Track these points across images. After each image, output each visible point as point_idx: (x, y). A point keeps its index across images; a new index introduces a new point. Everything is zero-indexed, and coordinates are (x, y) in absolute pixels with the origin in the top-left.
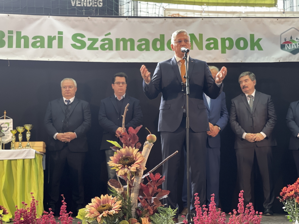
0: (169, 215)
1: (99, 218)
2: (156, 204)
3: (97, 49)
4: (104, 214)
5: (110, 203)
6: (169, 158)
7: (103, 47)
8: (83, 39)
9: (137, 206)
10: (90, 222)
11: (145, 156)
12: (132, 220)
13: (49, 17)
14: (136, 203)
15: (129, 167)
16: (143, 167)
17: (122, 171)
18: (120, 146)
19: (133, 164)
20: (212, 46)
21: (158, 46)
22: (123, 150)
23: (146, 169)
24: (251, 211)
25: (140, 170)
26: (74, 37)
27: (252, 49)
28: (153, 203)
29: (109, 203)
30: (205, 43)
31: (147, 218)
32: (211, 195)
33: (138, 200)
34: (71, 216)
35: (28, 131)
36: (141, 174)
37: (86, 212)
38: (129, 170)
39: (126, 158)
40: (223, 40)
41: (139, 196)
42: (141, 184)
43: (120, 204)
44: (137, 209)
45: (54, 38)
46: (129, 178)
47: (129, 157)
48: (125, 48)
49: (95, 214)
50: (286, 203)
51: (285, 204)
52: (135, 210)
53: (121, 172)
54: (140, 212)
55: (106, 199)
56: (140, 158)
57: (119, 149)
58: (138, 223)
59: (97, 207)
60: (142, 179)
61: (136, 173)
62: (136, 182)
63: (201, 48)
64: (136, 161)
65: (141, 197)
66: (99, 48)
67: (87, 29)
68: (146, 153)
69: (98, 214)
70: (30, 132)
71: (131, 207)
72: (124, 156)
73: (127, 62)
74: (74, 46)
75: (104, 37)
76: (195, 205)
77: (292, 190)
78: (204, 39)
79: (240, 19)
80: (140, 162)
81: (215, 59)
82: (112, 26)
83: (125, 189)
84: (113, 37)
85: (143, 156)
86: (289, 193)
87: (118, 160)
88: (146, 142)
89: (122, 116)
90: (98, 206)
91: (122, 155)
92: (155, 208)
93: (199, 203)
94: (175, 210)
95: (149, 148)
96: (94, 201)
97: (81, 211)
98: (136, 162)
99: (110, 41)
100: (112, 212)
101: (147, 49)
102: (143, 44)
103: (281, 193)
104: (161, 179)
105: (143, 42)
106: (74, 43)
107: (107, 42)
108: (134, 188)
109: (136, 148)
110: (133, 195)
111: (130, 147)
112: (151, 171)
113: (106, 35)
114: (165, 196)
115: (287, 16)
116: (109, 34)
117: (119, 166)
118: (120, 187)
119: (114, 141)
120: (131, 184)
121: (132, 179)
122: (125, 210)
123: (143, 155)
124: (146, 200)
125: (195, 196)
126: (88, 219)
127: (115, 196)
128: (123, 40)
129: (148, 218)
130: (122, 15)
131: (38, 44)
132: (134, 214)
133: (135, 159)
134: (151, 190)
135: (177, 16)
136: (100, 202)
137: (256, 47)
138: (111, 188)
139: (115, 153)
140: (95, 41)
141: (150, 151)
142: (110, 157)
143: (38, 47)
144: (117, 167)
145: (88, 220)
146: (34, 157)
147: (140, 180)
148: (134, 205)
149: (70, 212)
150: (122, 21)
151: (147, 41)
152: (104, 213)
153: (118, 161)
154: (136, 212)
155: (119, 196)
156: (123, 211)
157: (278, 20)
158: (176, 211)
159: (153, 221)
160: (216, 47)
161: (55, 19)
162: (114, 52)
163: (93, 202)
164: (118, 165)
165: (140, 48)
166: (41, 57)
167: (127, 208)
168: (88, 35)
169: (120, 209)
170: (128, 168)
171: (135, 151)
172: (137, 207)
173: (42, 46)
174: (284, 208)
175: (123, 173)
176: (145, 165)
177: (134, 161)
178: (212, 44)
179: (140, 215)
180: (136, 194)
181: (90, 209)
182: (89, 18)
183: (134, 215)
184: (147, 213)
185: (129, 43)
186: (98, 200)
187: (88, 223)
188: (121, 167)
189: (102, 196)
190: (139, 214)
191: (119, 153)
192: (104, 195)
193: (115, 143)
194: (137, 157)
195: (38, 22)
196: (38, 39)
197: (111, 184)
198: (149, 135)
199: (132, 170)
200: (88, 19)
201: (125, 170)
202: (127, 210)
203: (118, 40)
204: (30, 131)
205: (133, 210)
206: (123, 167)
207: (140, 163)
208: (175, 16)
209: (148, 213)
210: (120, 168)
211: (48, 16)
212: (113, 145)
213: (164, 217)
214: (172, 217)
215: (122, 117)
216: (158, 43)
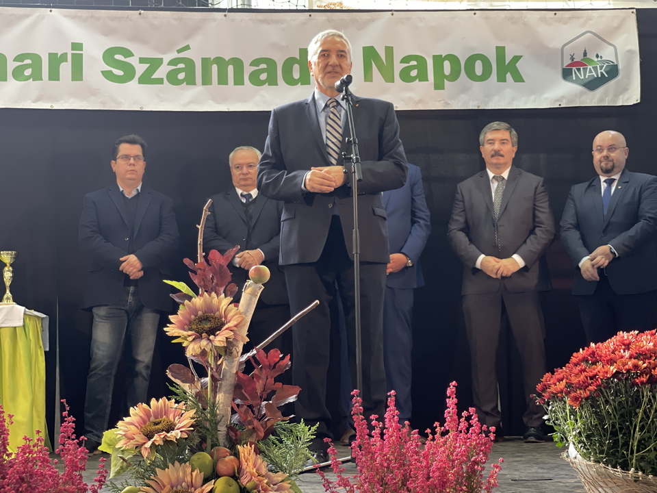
0: (300, 438)
1: (146, 448)
2: (270, 415)
3: (160, 81)
4: (158, 439)
5: (171, 417)
6: (299, 316)
7: (172, 78)
8: (128, 60)
9: (230, 421)
10: (126, 458)
11: (245, 313)
12: (218, 450)
13: (51, 11)
14: (227, 415)
15: (212, 337)
16: (242, 337)
17: (196, 347)
18: (191, 293)
19: (220, 330)
20: (414, 73)
21: (296, 75)
22: (198, 301)
23: (248, 340)
24: (472, 426)
25: (235, 343)
26: (109, 55)
27: (502, 78)
28: (265, 414)
29: (168, 417)
30: (398, 67)
31: (251, 446)
32: (388, 394)
33: (232, 409)
34: (83, 445)
35: (8, 265)
36: (237, 353)
37: (119, 436)
38: (210, 344)
39: (205, 319)
40: (438, 60)
41: (233, 400)
42: (237, 373)
43: (193, 418)
44: (230, 428)
45: (64, 57)
46: (211, 360)
47: (212, 315)
48: (223, 80)
49: (137, 441)
50: (550, 408)
51: (547, 410)
52: (226, 429)
53: (193, 348)
54: (236, 435)
55: (161, 409)
56: (234, 318)
57: (190, 298)
58: (232, 457)
59: (143, 426)
60: (241, 363)
61: (227, 350)
62: (227, 368)
63: (389, 78)
64: (227, 323)
65: (238, 401)
66: (165, 80)
67: (137, 38)
68: (249, 305)
69: (142, 439)
70: (11, 269)
71: (217, 424)
72: (200, 313)
73: (227, 110)
74: (108, 75)
75: (175, 55)
76: (354, 414)
77: (560, 380)
78: (397, 58)
79: (475, 14)
80: (236, 326)
81: (420, 101)
82: (194, 30)
83: (204, 386)
84: (195, 55)
85: (240, 314)
86: (555, 384)
87: (188, 323)
88: (249, 282)
89: (197, 226)
90: (145, 422)
91: (194, 311)
92: (269, 425)
93: (362, 412)
94: (313, 428)
95: (253, 294)
96: (136, 412)
97: (108, 435)
98: (226, 326)
99: (190, 63)
100: (175, 434)
101: (272, 81)
102: (263, 71)
103: (539, 387)
104: (281, 363)
105: (263, 66)
106: (108, 68)
107: (181, 66)
108: (223, 382)
109: (226, 297)
110: (220, 397)
111: (213, 294)
112: (262, 346)
113: (179, 51)
114: (292, 399)
115: (576, 8)
116: (187, 48)
117: (189, 336)
118: (192, 381)
119: (178, 281)
120: (216, 375)
121: (219, 363)
122: (204, 431)
123: (242, 311)
124: (250, 407)
125: (353, 396)
126: (122, 451)
127: (181, 402)
128: (219, 61)
129: (253, 446)
130: (216, 7)
131: (28, 72)
132: (224, 437)
133: (223, 319)
134: (259, 386)
135: (338, 8)
136: (148, 414)
137: (509, 76)
138: (172, 383)
139: (181, 306)
140: (155, 64)
141: (256, 302)
142: (170, 317)
143: (27, 78)
144: (185, 338)
145: (123, 454)
146: (21, 324)
147: (236, 364)
148: (223, 420)
149: (82, 437)
150: (215, 20)
151: (271, 63)
152: (156, 437)
153: (187, 325)
154: (228, 433)
155: (190, 400)
156: (198, 431)
157: (555, 14)
158: (315, 431)
159: (264, 452)
160: (423, 77)
161: (65, 16)
162: (198, 89)
163: (133, 415)
164: (185, 333)
165: (255, 79)
166: (35, 102)
167: (208, 425)
168: (139, 51)
169: (192, 429)
170: (209, 339)
171: (224, 302)
172: (231, 424)
173: (37, 76)
174: (545, 417)
175: (198, 351)
176: (247, 333)
177: (223, 324)
178: (414, 69)
179: (236, 440)
180: (227, 395)
181: (126, 429)
182: (140, 14)
183: (224, 441)
184: (251, 435)
185: (231, 69)
186: (144, 409)
187: (124, 460)
188: (194, 337)
189: (153, 401)
190: (234, 438)
191: (189, 307)
192: (158, 400)
193: (182, 286)
194: (229, 316)
195: (27, 22)
196: (28, 61)
197: (172, 376)
198: (254, 267)
199: (217, 344)
200: (139, 16)
201: (201, 343)
202: (208, 430)
203: (206, 62)
204: (11, 265)
205: (222, 429)
206: (199, 337)
207: (235, 329)
208: (333, 7)
209: (255, 435)
210: (190, 339)
211: (50, 9)
212: (176, 291)
213: (289, 443)
214: (307, 442)
215: (198, 229)
216: (296, 67)
